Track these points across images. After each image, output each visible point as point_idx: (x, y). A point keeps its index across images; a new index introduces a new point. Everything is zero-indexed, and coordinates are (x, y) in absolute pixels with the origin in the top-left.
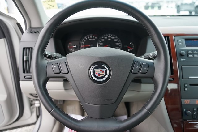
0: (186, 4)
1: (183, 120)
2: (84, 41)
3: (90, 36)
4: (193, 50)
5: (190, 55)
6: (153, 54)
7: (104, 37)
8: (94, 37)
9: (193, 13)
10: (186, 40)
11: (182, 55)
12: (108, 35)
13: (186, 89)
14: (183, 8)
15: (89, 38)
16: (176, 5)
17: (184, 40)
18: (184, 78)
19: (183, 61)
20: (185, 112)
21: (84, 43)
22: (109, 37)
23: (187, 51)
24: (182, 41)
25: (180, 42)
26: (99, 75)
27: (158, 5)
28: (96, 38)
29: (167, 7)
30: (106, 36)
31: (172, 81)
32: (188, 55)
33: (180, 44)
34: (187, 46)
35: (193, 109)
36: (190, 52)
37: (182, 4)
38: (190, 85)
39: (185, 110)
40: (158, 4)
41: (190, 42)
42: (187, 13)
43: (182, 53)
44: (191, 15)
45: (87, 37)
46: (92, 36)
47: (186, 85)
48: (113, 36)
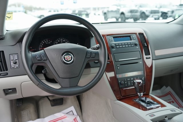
0: (112, 11)
1: (120, 88)
2: (41, 45)
3: (46, 41)
4: (119, 44)
5: (117, 47)
6: (96, 46)
7: (57, 41)
8: (49, 41)
9: (120, 20)
10: (114, 37)
11: (113, 47)
12: (61, 39)
13: (118, 68)
14: (110, 15)
15: (45, 42)
16: (103, 12)
17: (112, 38)
18: (116, 61)
19: (114, 50)
20: (120, 83)
21: (42, 46)
22: (61, 40)
23: (115, 44)
24: (111, 38)
25: (111, 39)
26: (68, 59)
27: (86, 13)
28: (51, 42)
29: (95, 14)
30: (59, 40)
31: (109, 63)
32: (116, 47)
33: (111, 40)
34: (115, 41)
35: (125, 80)
36: (117, 45)
37: (108, 11)
38: (120, 65)
39: (120, 81)
40: (85, 11)
41: (116, 39)
42: (114, 20)
43: (113, 45)
44: (118, 22)
45: (44, 42)
46: (48, 40)
47: (118, 65)
48: (64, 40)
